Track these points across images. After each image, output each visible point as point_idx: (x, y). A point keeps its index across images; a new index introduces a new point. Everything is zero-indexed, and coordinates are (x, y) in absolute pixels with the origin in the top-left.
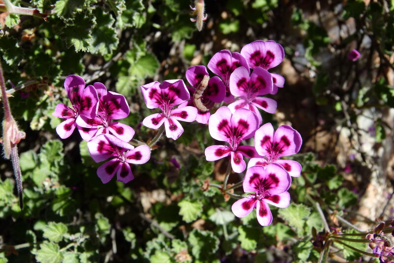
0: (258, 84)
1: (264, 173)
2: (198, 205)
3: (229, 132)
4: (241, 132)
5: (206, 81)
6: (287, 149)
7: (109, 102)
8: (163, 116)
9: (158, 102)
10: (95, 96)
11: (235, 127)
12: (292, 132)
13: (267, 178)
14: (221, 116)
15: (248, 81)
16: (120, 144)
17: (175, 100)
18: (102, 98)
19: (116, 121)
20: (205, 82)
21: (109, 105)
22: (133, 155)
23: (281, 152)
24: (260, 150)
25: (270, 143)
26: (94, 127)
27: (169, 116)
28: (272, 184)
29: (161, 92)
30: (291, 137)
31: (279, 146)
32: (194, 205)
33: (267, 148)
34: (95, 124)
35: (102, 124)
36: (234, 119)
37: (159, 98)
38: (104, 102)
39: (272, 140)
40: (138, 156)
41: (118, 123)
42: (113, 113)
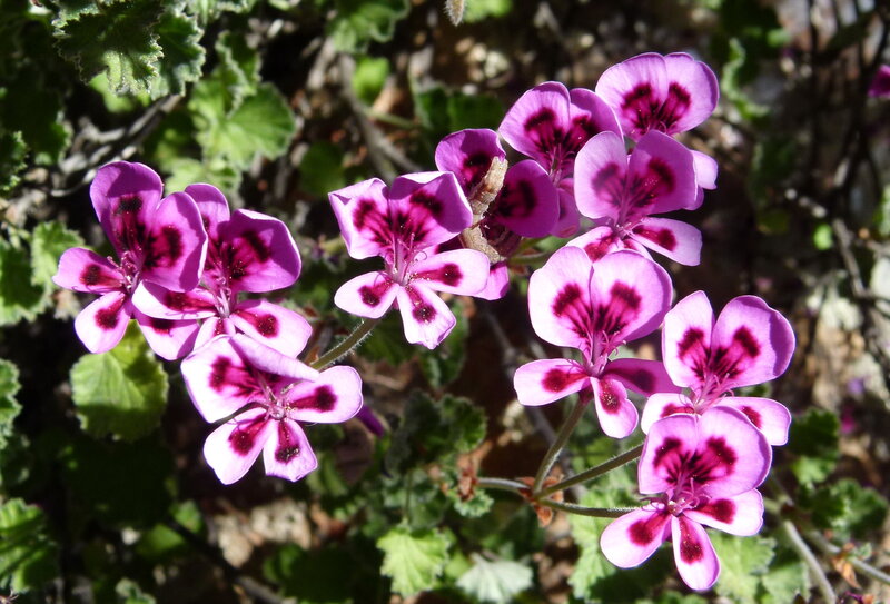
0: (651, 182)
1: (692, 437)
2: (435, 545)
3: (585, 320)
4: (619, 318)
5: (498, 173)
6: (752, 365)
7: (237, 241)
8: (390, 281)
9: (379, 239)
10: (194, 225)
11: (601, 306)
12: (766, 317)
13: (700, 451)
14: (561, 273)
15: (623, 171)
16: (277, 364)
17: (427, 232)
18: (213, 230)
19: (256, 298)
20: (498, 178)
21: (236, 251)
22: (309, 398)
23: (734, 373)
24: (678, 369)
25: (701, 349)
26: (188, 317)
27: (407, 278)
28: (715, 466)
29: (389, 210)
30: (761, 333)
31: (727, 356)
32: (424, 544)
33: (695, 362)
34: (190, 305)
35: (211, 307)
36: (599, 284)
37: (382, 227)
38: (221, 242)
39: (707, 341)
40: (324, 399)
41: (258, 303)
42: (247, 274)
